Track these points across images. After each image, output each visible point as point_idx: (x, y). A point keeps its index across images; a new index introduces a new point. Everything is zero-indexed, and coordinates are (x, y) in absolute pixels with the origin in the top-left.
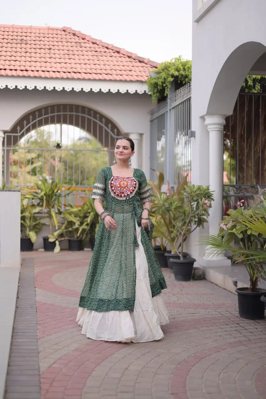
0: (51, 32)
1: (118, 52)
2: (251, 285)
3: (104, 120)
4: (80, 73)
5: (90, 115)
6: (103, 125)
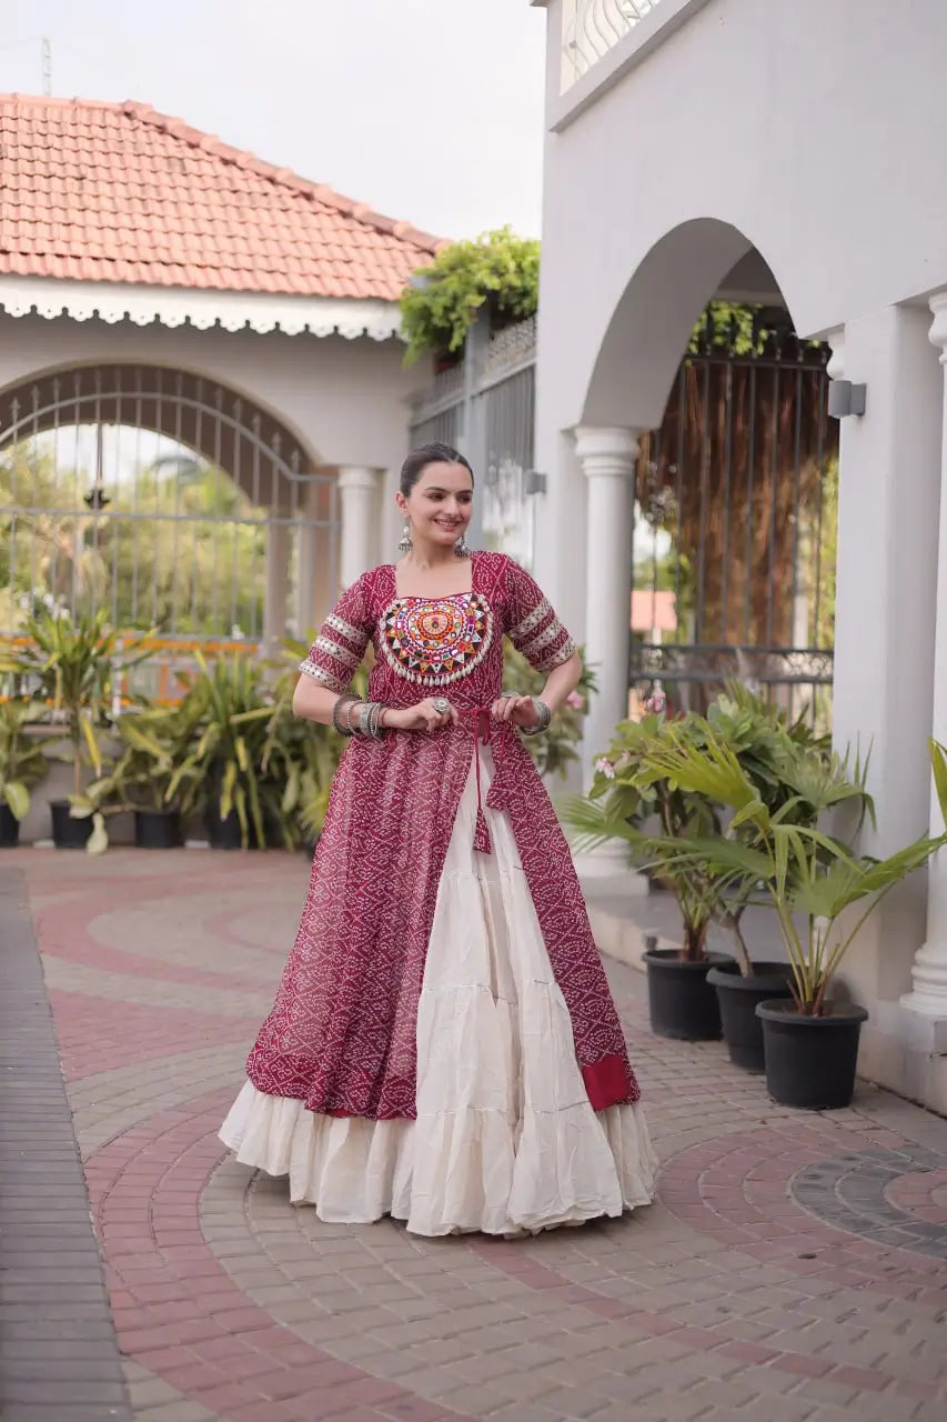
0: (83, 117)
1: (308, 197)
2: (685, 944)
3: (256, 420)
4: (180, 265)
5: (210, 402)
6: (254, 438)
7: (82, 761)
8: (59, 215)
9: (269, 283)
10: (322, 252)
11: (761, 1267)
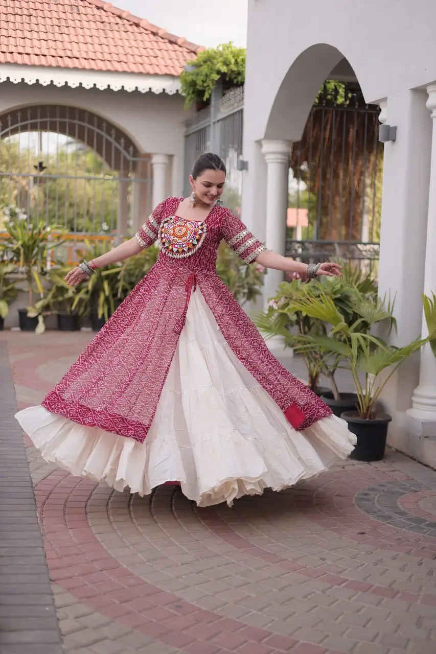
1: (137, 25)
2: (310, 382)
3: (113, 132)
4: (77, 58)
5: (91, 123)
6: (112, 140)
7: (33, 291)
8: (19, 34)
9: (119, 67)
10: (144, 52)
11: (341, 538)
